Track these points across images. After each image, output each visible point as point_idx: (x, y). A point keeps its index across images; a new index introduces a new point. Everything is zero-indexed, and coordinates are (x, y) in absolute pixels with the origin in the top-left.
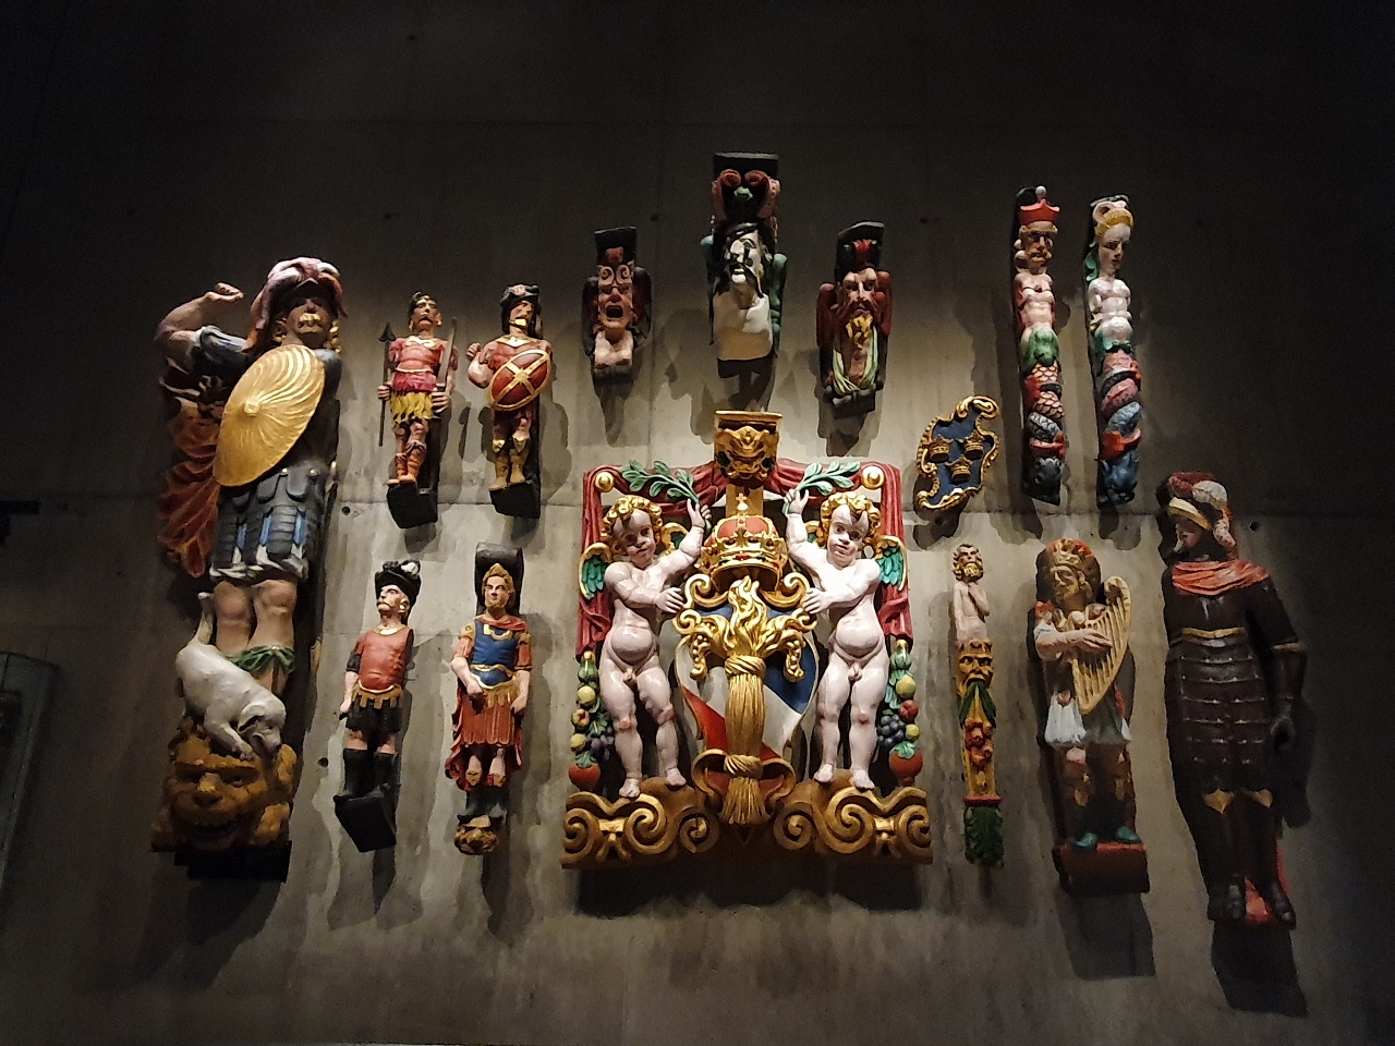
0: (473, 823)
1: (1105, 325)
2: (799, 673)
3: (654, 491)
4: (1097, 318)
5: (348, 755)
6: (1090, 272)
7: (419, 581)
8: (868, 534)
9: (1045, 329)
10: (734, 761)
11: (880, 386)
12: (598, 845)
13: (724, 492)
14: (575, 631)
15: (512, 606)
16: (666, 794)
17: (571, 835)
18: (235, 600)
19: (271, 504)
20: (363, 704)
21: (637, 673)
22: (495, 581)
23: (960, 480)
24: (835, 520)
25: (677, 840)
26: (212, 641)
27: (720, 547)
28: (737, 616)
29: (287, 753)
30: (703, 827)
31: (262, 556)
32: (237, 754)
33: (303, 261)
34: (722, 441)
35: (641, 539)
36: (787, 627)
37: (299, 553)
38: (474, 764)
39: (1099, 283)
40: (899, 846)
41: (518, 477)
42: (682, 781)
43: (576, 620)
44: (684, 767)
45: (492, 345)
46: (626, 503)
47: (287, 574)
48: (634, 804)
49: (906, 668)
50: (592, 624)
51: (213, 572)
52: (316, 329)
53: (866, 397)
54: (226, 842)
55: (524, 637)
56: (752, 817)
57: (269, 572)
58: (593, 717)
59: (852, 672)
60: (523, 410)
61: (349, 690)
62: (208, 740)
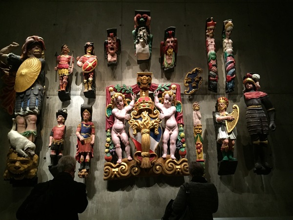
0: (82, 171)
1: (227, 50)
2: (158, 133)
3: (123, 91)
4: (225, 49)
5: (51, 156)
6: (223, 38)
7: (67, 114)
8: (173, 100)
9: (213, 52)
10: (143, 154)
11: (175, 66)
12: (112, 174)
13: (139, 91)
14: (105, 125)
15: (90, 119)
16: (128, 162)
17: (106, 172)
18: (22, 120)
19: (30, 96)
20: (55, 144)
21: (120, 134)
22: (86, 114)
23: (194, 87)
24: (165, 97)
25: (131, 173)
26: (16, 130)
27: (139, 104)
28: (143, 120)
29: (36, 156)
30: (137, 169)
31: (28, 109)
32: (24, 157)
33: (34, 36)
34: (139, 79)
35: (120, 103)
36: (155, 122)
37: (37, 108)
38: (82, 157)
39: (226, 41)
40: (182, 172)
41: (90, 89)
42: (131, 159)
43: (105, 122)
44: (132, 156)
45: (82, 57)
46: (117, 94)
47: (34, 113)
48: (120, 165)
49: (182, 131)
50: (109, 123)
51: (16, 113)
52: (38, 53)
53: (172, 69)
54: (22, 178)
55: (93, 126)
56: (148, 166)
57: (30, 113)
58: (110, 145)
59: (170, 132)
60: (91, 73)
61: (51, 141)
62: (17, 154)
